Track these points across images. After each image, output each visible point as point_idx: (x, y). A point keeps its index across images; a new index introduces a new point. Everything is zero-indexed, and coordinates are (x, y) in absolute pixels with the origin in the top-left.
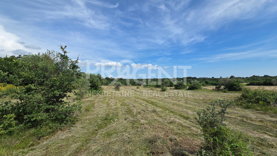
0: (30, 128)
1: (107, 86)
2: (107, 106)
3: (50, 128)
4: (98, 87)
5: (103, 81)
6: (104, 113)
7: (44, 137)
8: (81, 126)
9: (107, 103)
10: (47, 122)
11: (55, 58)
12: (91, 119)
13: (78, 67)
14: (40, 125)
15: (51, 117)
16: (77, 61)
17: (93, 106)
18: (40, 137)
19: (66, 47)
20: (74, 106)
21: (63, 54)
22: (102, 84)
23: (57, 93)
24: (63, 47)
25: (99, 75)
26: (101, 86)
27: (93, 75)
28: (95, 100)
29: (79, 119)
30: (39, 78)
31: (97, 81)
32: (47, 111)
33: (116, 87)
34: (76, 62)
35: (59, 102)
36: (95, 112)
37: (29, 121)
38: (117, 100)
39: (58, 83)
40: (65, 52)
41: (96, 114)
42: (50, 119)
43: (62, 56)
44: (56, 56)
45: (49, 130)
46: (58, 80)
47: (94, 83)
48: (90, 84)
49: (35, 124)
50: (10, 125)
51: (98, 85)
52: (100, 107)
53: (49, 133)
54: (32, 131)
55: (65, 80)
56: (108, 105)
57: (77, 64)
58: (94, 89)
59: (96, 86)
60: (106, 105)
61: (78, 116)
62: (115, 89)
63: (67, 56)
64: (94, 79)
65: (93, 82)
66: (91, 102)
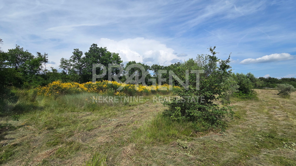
0: (189, 121)
1: (262, 90)
2: (268, 119)
3: (203, 126)
4: (248, 90)
5: (257, 83)
6: (265, 127)
7: (199, 133)
8: (234, 134)
9: (267, 113)
10: (201, 119)
11: (204, 61)
12: (246, 129)
13: (229, 67)
14: (196, 120)
15: (203, 116)
16: (228, 60)
17: (245, 114)
18: (197, 131)
19: (215, 47)
20: (223, 110)
21: (212, 55)
22: (256, 87)
23: (208, 94)
24: (212, 48)
25: (249, 74)
26: (253, 90)
27: (240, 75)
28: (245, 107)
29: (229, 125)
30: (193, 80)
31: (248, 82)
32: (200, 109)
33: (281, 92)
34: (228, 62)
35: (208, 103)
36: (250, 122)
37: (189, 115)
38: (288, 113)
39: (209, 85)
40: (214, 53)
41: (251, 125)
42: (202, 118)
43: (211, 57)
44: (205, 59)
45: (202, 128)
46: (208, 82)
47: (243, 85)
48: (238, 87)
49: (193, 119)
50: (178, 115)
51: (248, 88)
52: (255, 117)
53: (203, 130)
54: (191, 123)
55: (214, 81)
56: (270, 117)
57: (228, 64)
58: (243, 92)
59: (245, 88)
60: (265, 116)
61: (227, 121)
62: (278, 94)
63: (215, 57)
64: (243, 80)
65: (241, 84)
66: (241, 109)
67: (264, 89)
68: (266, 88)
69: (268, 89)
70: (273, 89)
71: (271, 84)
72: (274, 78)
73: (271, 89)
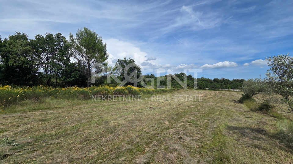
67: (218, 91)
68: (220, 89)
69: (222, 91)
70: (227, 91)
71: (225, 85)
72: (227, 79)
73: (226, 91)
